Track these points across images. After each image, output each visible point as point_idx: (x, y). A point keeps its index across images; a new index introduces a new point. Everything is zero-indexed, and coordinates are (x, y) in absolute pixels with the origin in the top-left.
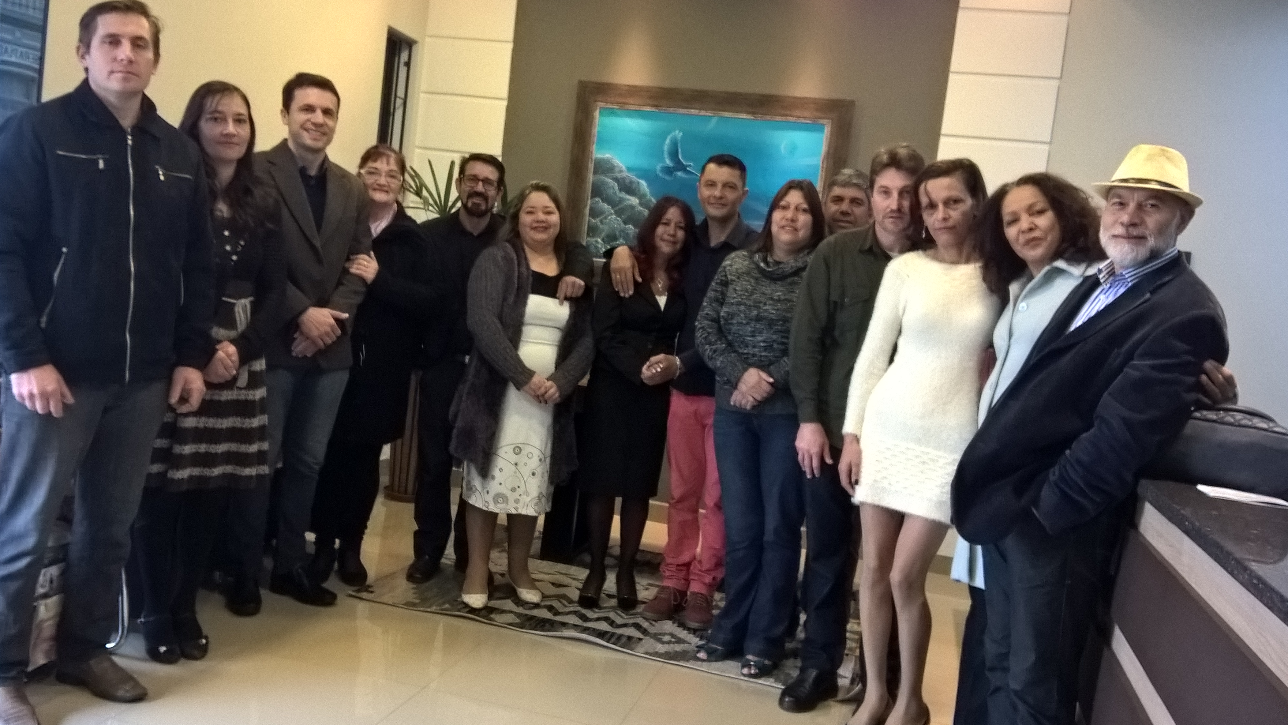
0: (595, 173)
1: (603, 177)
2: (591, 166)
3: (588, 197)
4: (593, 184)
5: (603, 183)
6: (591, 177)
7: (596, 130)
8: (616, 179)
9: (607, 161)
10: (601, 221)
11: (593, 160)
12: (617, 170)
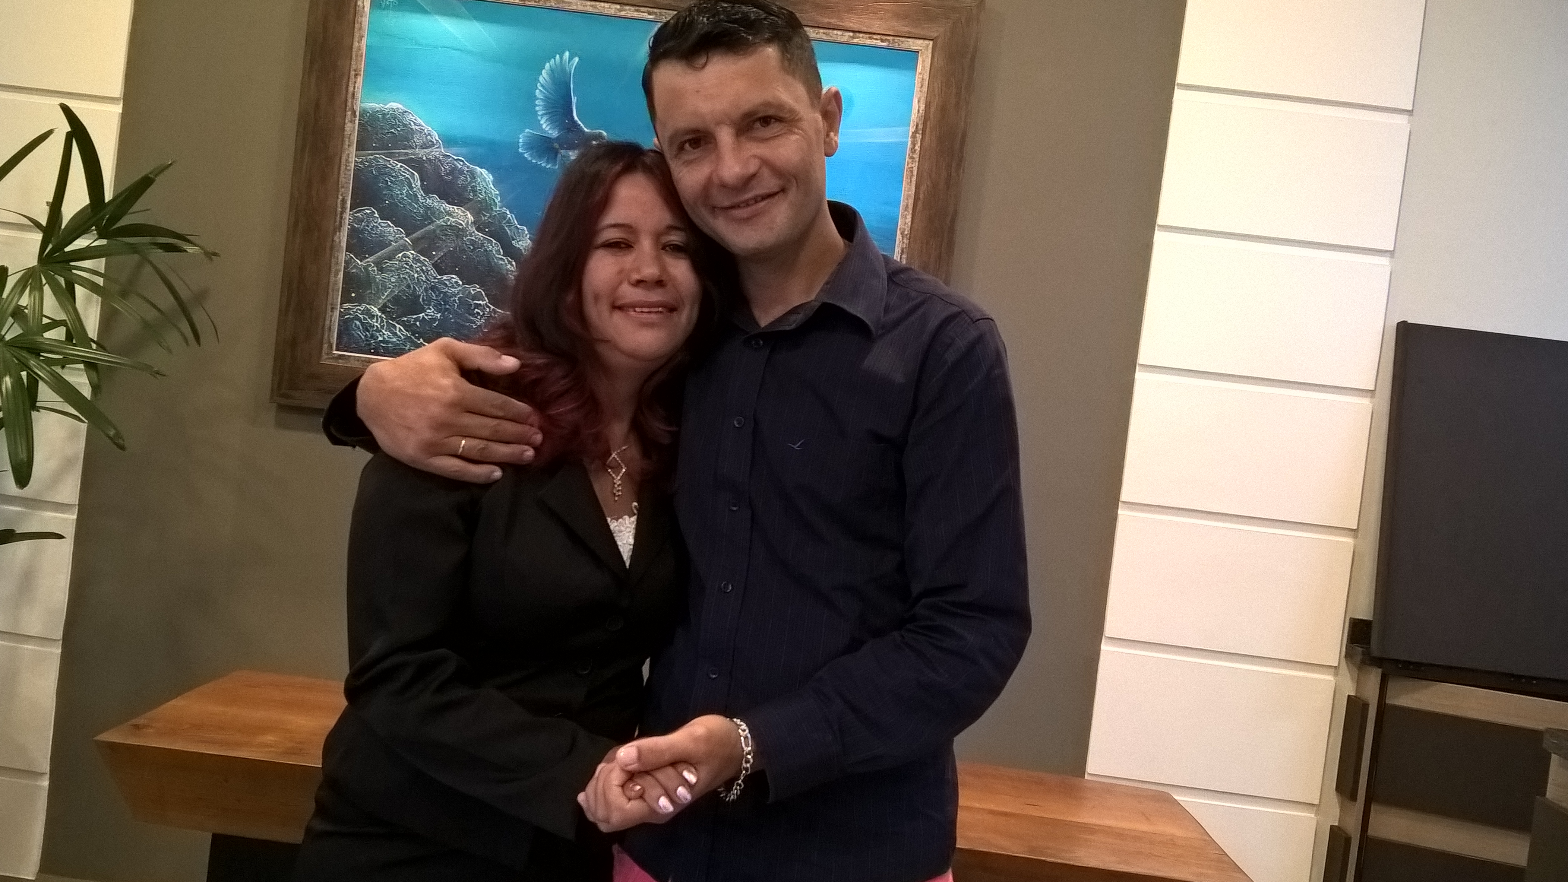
0: (361, 147)
1: (381, 159)
2: (352, 129)
3: (344, 201)
4: (357, 171)
5: (383, 171)
6: (351, 157)
7: (363, 43)
8: (417, 164)
9: (393, 119)
10: (378, 264)
11: (358, 114)
12: (418, 140)
